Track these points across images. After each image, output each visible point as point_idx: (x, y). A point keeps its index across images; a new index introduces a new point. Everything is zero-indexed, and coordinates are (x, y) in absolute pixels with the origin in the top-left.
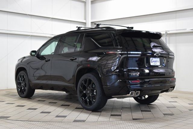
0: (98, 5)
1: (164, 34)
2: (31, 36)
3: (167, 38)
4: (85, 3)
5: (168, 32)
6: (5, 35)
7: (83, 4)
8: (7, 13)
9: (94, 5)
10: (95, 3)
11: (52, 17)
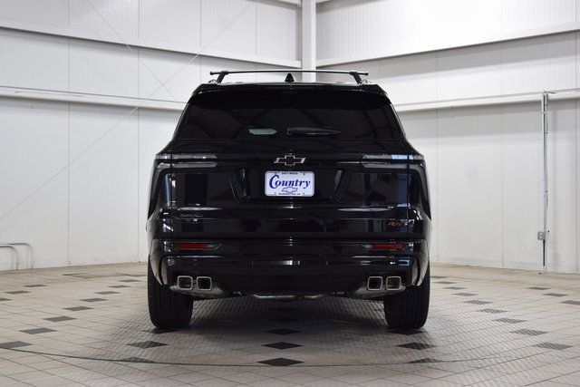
0: (339, 15)
1: (540, 102)
2: (140, 109)
3: (549, 114)
4: (298, 8)
5: (552, 96)
6: (63, 106)
7: (293, 13)
8: (66, 41)
9: (325, 15)
10: (328, 10)
11: (202, 54)
